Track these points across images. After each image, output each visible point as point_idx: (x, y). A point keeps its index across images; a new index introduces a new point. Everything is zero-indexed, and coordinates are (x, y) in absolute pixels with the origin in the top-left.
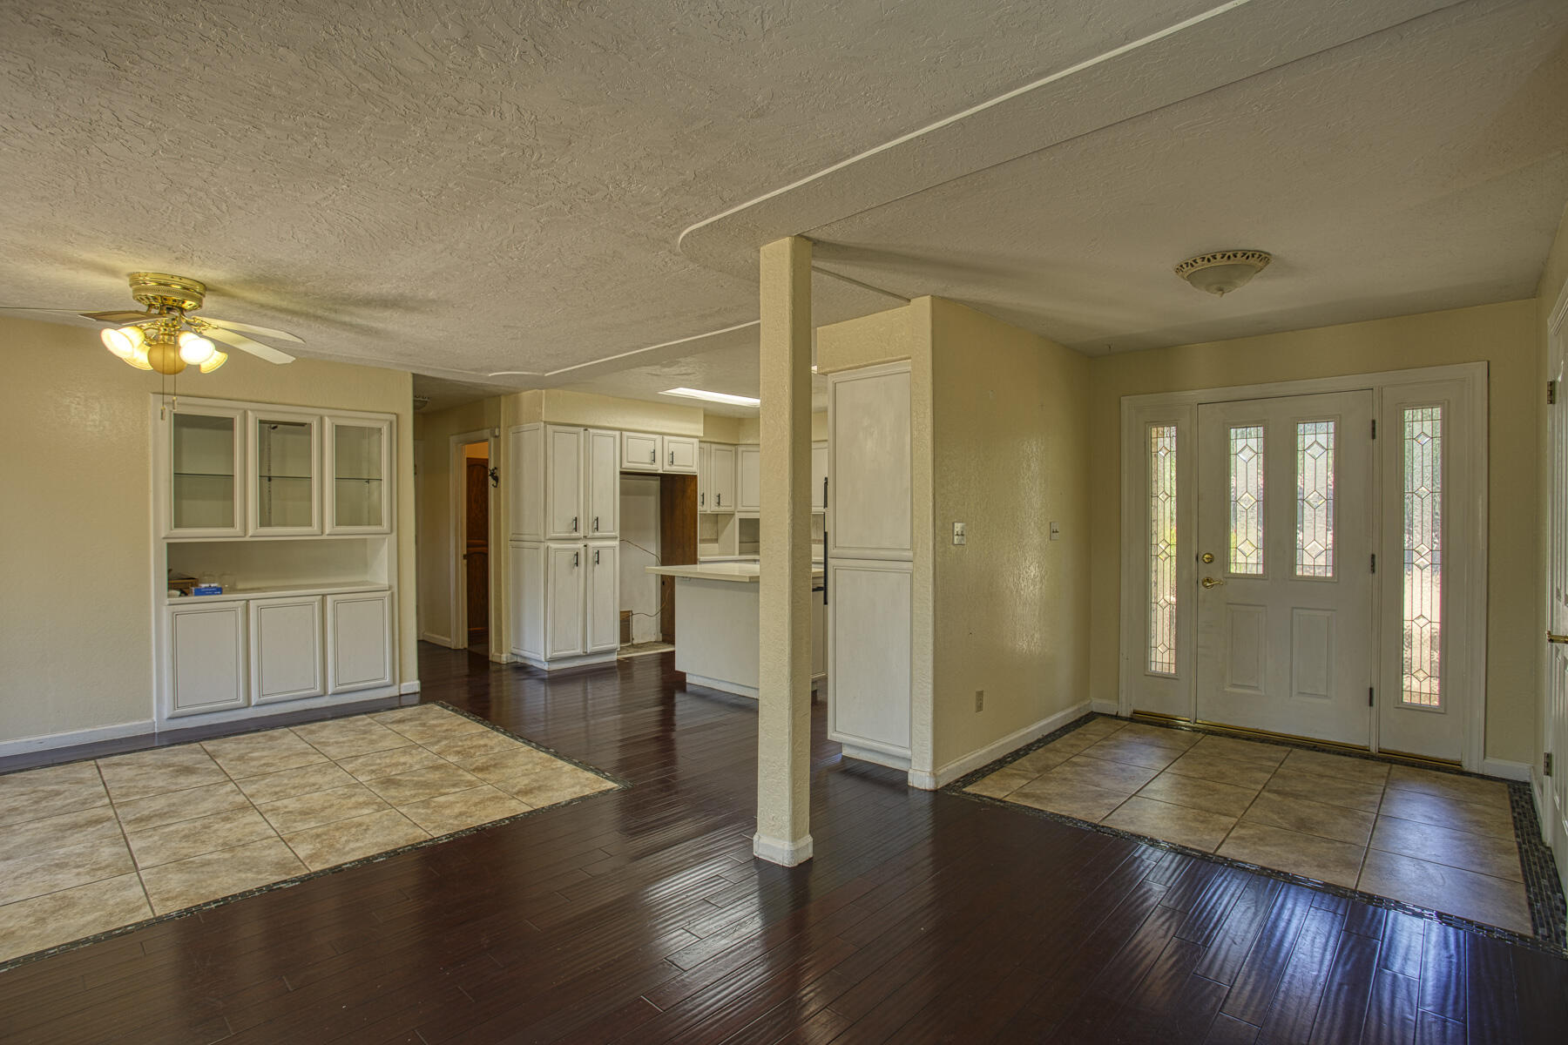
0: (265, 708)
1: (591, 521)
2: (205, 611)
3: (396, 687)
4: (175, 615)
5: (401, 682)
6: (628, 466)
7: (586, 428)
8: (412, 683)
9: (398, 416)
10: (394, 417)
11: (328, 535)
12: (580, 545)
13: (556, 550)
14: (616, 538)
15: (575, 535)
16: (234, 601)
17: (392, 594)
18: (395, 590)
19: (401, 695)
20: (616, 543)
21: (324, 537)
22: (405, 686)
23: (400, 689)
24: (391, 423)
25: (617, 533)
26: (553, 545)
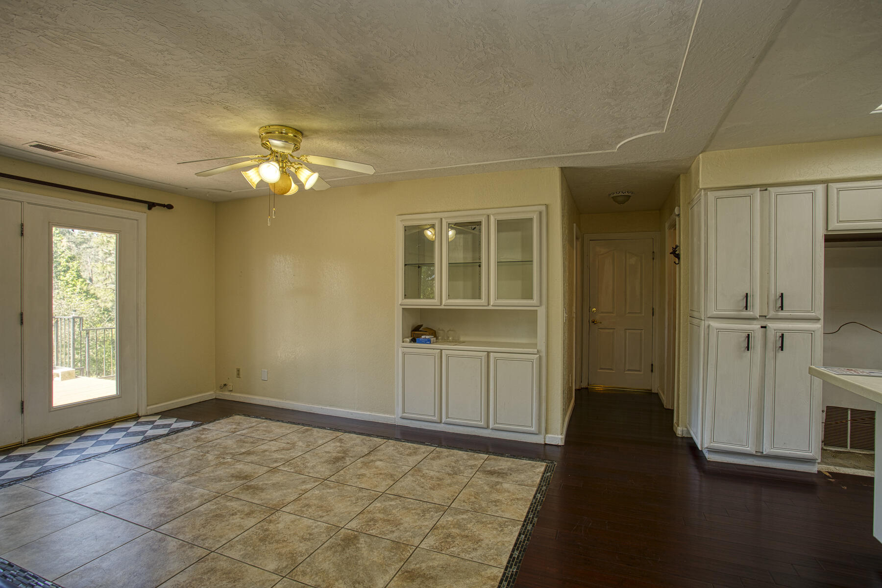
0: (451, 427)
1: (772, 298)
2: (419, 354)
3: (542, 436)
4: (404, 354)
5: (547, 432)
6: (837, 226)
7: (764, 187)
8: (556, 436)
9: (547, 206)
10: (543, 208)
11: (492, 306)
12: (756, 326)
13: (719, 330)
14: (819, 320)
15: (745, 314)
16: (434, 349)
17: (540, 357)
18: (544, 354)
19: (546, 444)
20: (818, 326)
21: (490, 308)
22: (549, 438)
23: (545, 438)
24: (540, 213)
25: (820, 313)
26: (714, 324)
